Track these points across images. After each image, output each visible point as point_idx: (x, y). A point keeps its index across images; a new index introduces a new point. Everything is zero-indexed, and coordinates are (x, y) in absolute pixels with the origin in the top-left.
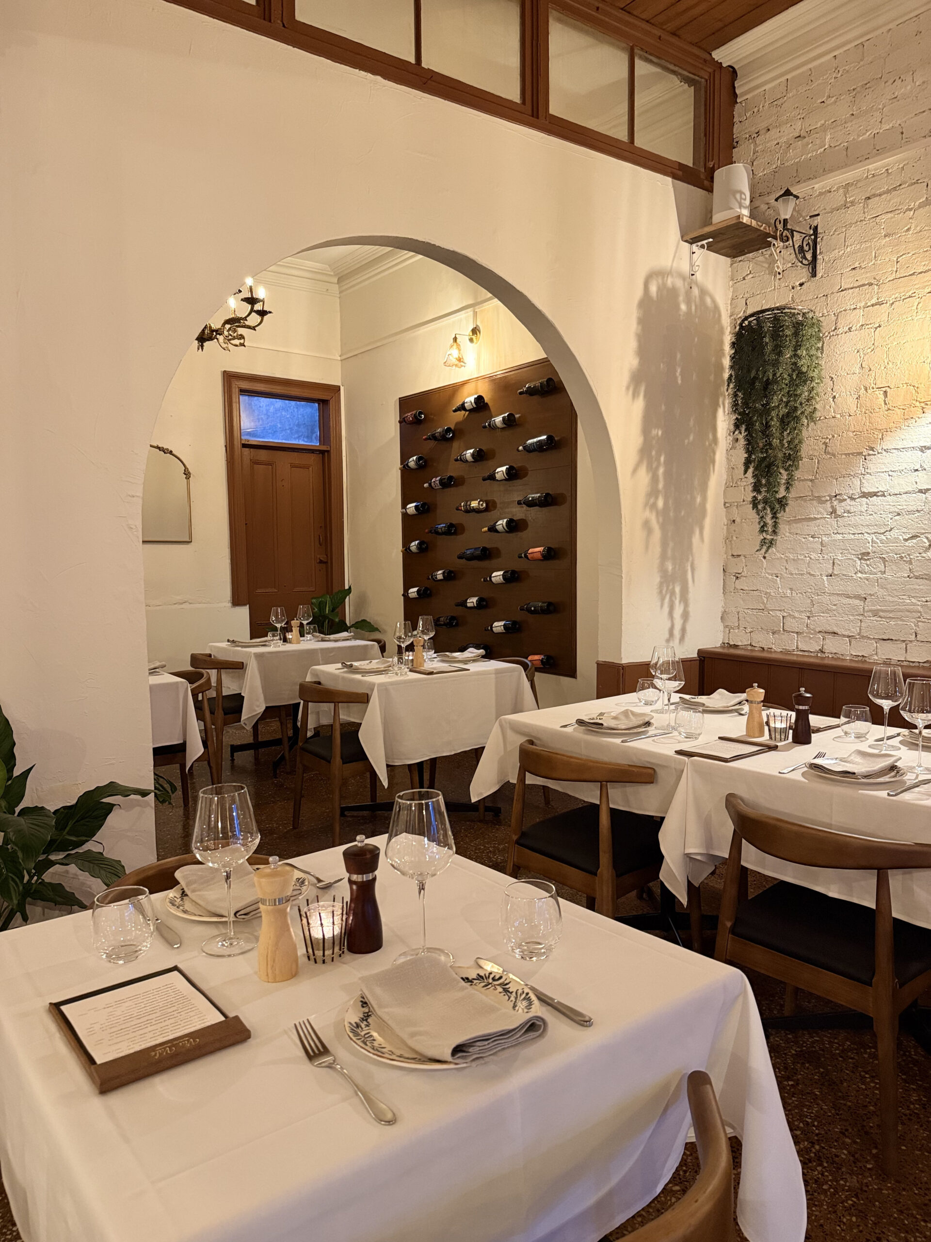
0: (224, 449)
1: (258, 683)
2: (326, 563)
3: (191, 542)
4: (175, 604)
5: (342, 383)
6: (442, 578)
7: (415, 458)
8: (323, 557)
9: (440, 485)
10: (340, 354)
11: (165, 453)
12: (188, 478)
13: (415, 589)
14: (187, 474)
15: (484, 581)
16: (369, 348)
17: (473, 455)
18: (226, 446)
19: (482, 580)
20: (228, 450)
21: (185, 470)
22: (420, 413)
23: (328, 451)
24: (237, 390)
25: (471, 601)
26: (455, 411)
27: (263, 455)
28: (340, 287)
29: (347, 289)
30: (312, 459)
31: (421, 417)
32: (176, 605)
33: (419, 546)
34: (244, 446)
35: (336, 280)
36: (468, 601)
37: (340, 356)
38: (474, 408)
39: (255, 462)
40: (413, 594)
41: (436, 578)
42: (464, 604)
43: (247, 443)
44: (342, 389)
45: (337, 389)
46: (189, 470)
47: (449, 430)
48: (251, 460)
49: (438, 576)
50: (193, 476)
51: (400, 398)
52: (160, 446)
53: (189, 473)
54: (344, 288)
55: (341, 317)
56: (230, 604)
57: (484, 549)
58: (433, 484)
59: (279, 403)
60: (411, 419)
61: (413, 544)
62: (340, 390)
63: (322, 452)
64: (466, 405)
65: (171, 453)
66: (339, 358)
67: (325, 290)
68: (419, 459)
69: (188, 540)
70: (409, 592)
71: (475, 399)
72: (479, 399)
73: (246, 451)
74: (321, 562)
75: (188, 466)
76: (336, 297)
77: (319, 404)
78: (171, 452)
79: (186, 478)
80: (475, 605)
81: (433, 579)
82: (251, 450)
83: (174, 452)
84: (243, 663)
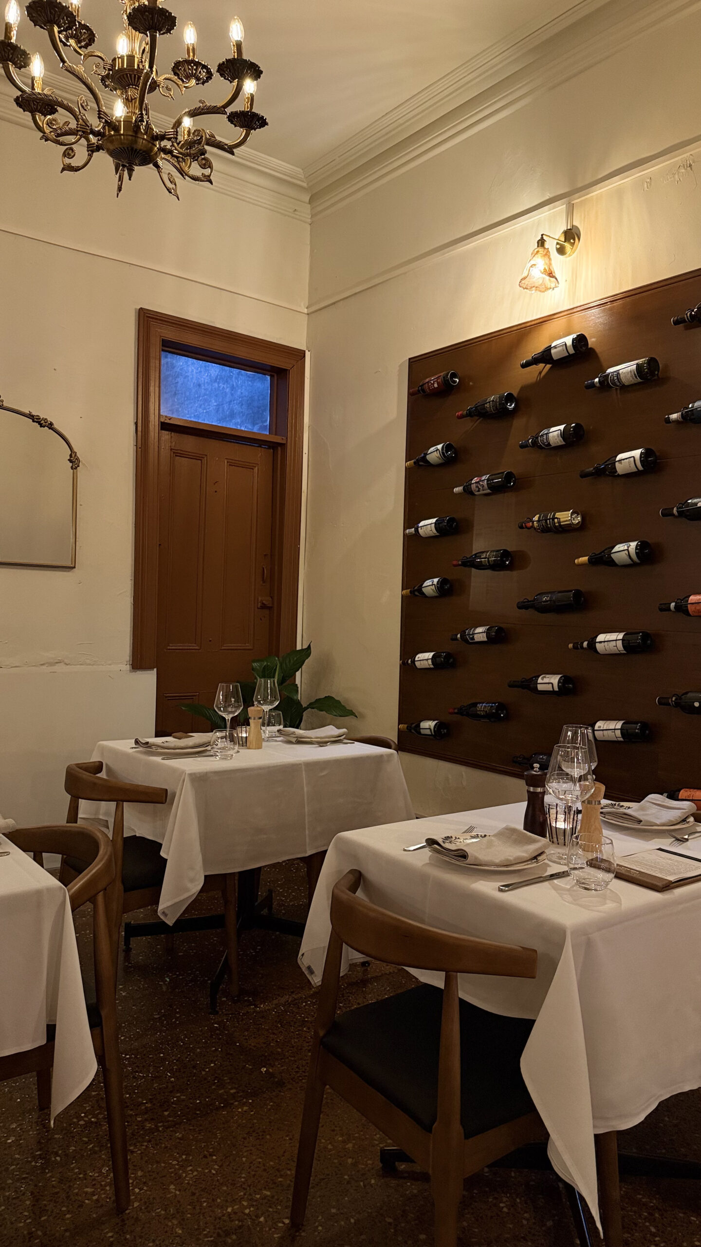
0: (133, 428)
1: (194, 833)
2: (270, 608)
3: (74, 567)
4: (42, 665)
5: (307, 348)
6: (485, 639)
7: (440, 447)
8: (267, 601)
9: (489, 488)
10: (307, 305)
11: (41, 426)
12: (76, 468)
13: (429, 655)
14: (74, 461)
15: (575, 648)
16: (358, 290)
17: (564, 435)
18: (136, 424)
19: (571, 646)
20: (140, 429)
21: (71, 456)
22: (454, 375)
23: (283, 446)
24: (158, 339)
25: (546, 680)
26: (524, 366)
27: (189, 443)
28: (312, 209)
29: (321, 212)
30: (259, 456)
31: (455, 382)
32: (44, 667)
33: (441, 587)
34: (165, 426)
35: (307, 199)
36: (540, 680)
37: (307, 308)
38: (570, 356)
39: (176, 453)
40: (425, 662)
41: (473, 639)
42: (529, 685)
43: (168, 421)
44: (308, 355)
45: (301, 354)
46: (78, 455)
47: (510, 398)
48: (171, 449)
49: (475, 636)
50: (84, 464)
51: (410, 359)
52: (34, 413)
53: (78, 459)
54: (319, 209)
55: (312, 251)
56: (128, 667)
57: (578, 594)
58: (473, 487)
59: (215, 369)
60: (436, 385)
61: (428, 583)
62: (304, 356)
63: (273, 446)
64: (553, 351)
65: (51, 426)
66: (306, 311)
67: (291, 210)
68: (448, 448)
69: (69, 564)
70: (416, 659)
71: (573, 340)
72: (581, 340)
73: (166, 435)
74: (264, 607)
75: (75, 450)
76: (306, 222)
77: (272, 376)
78: (51, 424)
79: (72, 468)
80: (556, 689)
81: (466, 641)
82: (173, 433)
83: (56, 426)
84: (167, 790)
